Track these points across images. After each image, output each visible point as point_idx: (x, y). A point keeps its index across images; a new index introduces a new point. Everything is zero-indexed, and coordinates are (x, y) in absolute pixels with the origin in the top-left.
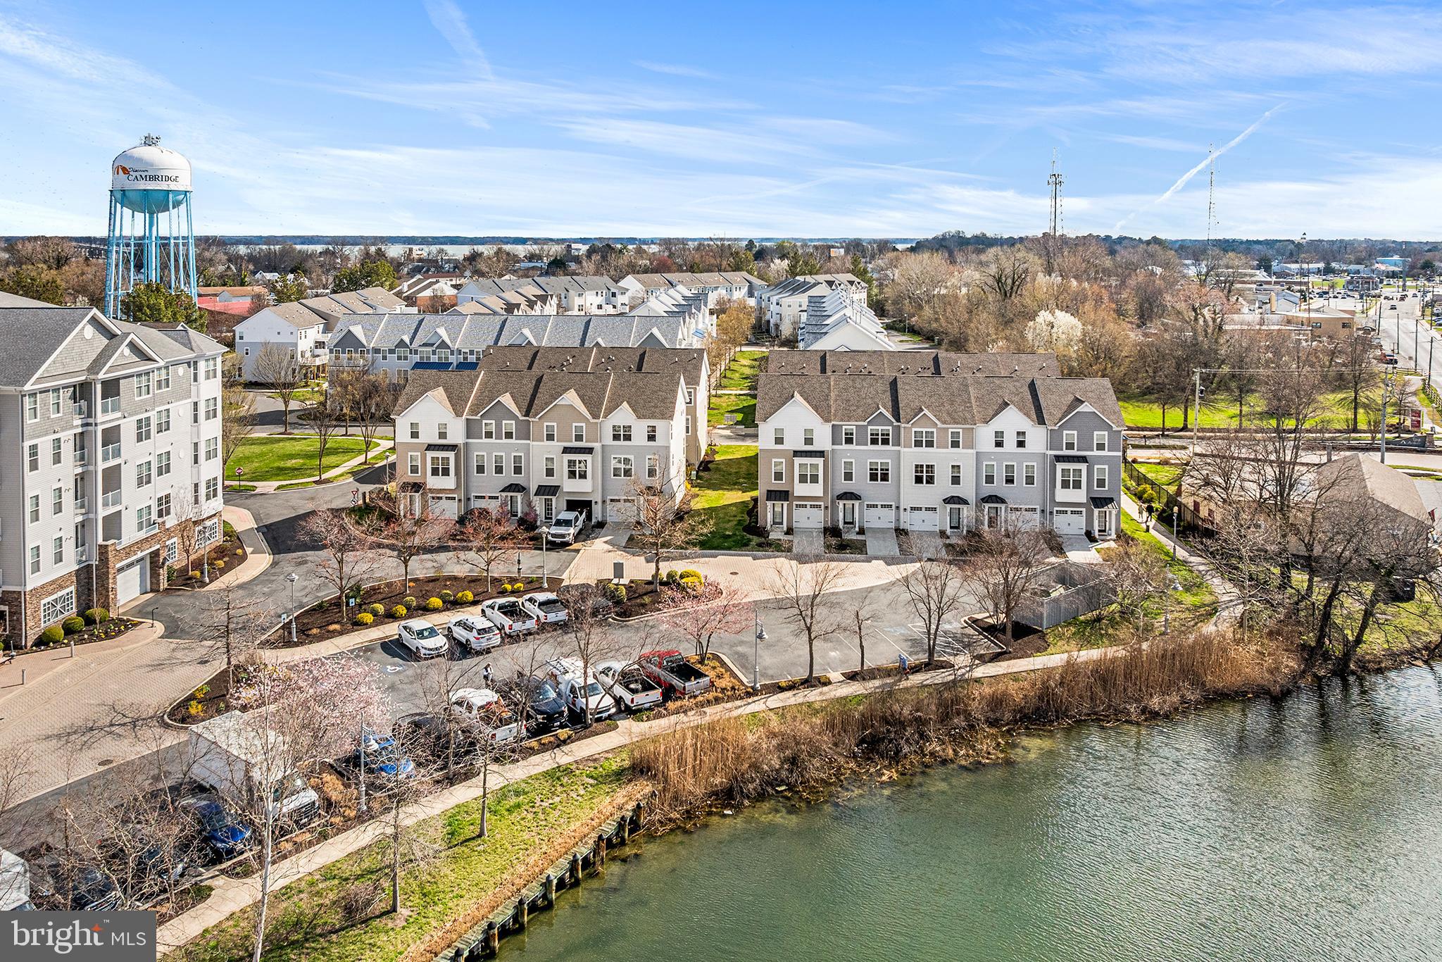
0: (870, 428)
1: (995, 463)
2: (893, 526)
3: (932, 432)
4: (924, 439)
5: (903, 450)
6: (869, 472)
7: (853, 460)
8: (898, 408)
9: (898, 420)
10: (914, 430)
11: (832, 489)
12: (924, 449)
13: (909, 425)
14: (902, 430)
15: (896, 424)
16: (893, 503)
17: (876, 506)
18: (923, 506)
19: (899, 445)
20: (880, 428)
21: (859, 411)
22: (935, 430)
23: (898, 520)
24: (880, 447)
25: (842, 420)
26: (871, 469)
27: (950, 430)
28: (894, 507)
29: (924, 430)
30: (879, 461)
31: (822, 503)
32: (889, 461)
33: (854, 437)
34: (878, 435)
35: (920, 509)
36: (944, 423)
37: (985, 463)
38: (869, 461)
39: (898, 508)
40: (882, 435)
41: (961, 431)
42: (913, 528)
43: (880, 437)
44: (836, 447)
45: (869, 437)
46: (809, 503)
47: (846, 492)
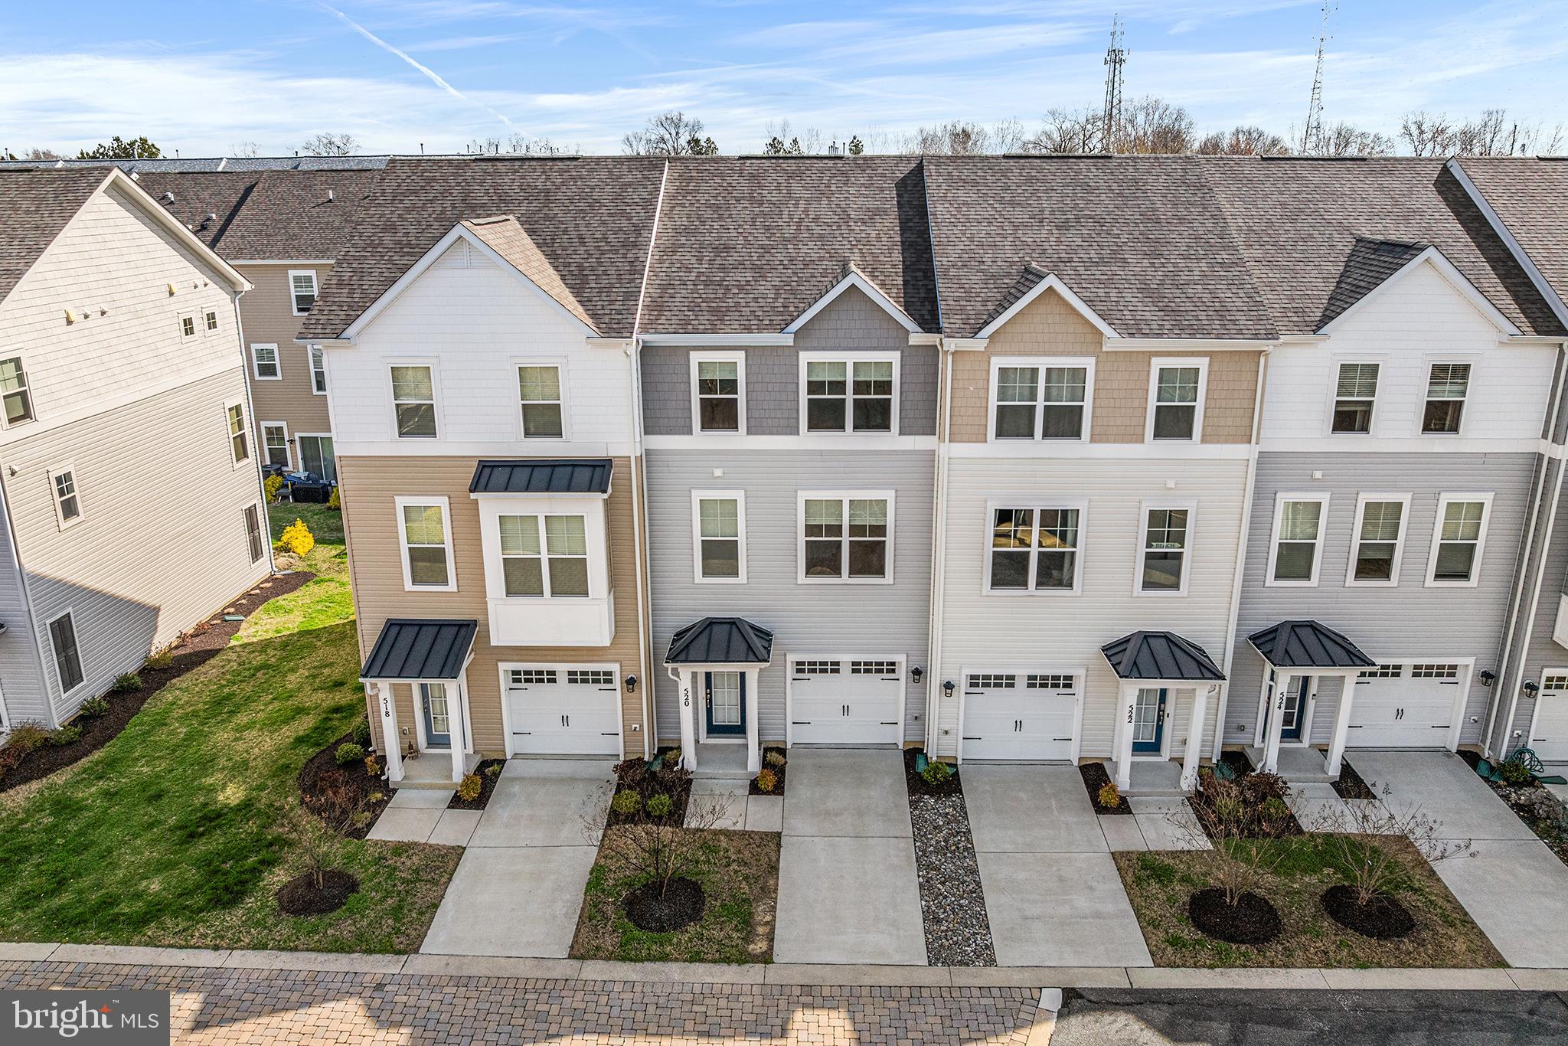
0: (805, 357)
1: (1324, 498)
2: (898, 736)
3: (1079, 374)
4: (1040, 404)
5: (950, 452)
6: (802, 539)
7: (739, 495)
8: (929, 274)
9: (930, 322)
10: (997, 362)
11: (655, 611)
12: (1038, 447)
13: (978, 344)
14: (946, 365)
15: (918, 338)
16: (900, 658)
17: (835, 668)
18: (1022, 672)
19: (930, 429)
20: (850, 358)
21: (765, 288)
22: (1089, 363)
23: (919, 718)
24: (849, 440)
25: (685, 327)
26: (811, 530)
27: (1157, 364)
28: (902, 672)
29: (1042, 363)
30: (846, 496)
31: (615, 668)
32: (889, 495)
33: (741, 397)
34: (839, 386)
35: (1010, 681)
36: (1134, 330)
37: (1283, 498)
38: (803, 496)
39: (918, 674)
40: (860, 387)
41: (1202, 364)
42: (978, 751)
43: (849, 397)
44: (661, 442)
45: (804, 397)
46: (562, 668)
47: (711, 623)
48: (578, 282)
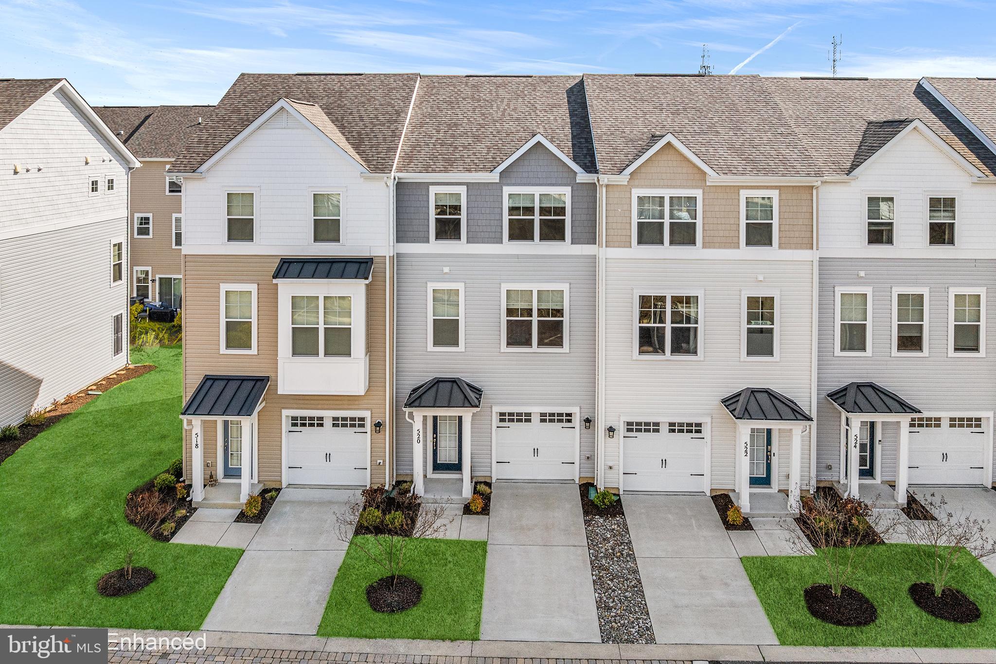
0: (507, 190)
1: (868, 290)
2: (575, 474)
3: (692, 200)
4: (667, 221)
5: (603, 253)
6: (504, 318)
7: (460, 286)
8: (589, 140)
9: (591, 167)
10: (637, 193)
11: (398, 372)
12: (666, 251)
13: (623, 179)
14: (602, 195)
15: (583, 177)
16: (575, 410)
17: (527, 418)
18: (664, 420)
19: (592, 240)
20: (537, 191)
21: (481, 148)
22: (698, 193)
23: (590, 458)
24: (536, 247)
25: (427, 169)
26: (510, 312)
27: (744, 194)
28: (577, 421)
29: (667, 193)
30: (535, 287)
31: (366, 414)
32: (565, 287)
33: (463, 217)
34: (529, 210)
35: (655, 427)
36: (728, 170)
37: (839, 290)
38: (505, 287)
39: (588, 422)
40: (544, 211)
41: (774, 194)
42: (635, 484)
43: (537, 218)
44: (407, 248)
45: (506, 218)
46: (328, 414)
47: (438, 382)
48: (357, 142)
